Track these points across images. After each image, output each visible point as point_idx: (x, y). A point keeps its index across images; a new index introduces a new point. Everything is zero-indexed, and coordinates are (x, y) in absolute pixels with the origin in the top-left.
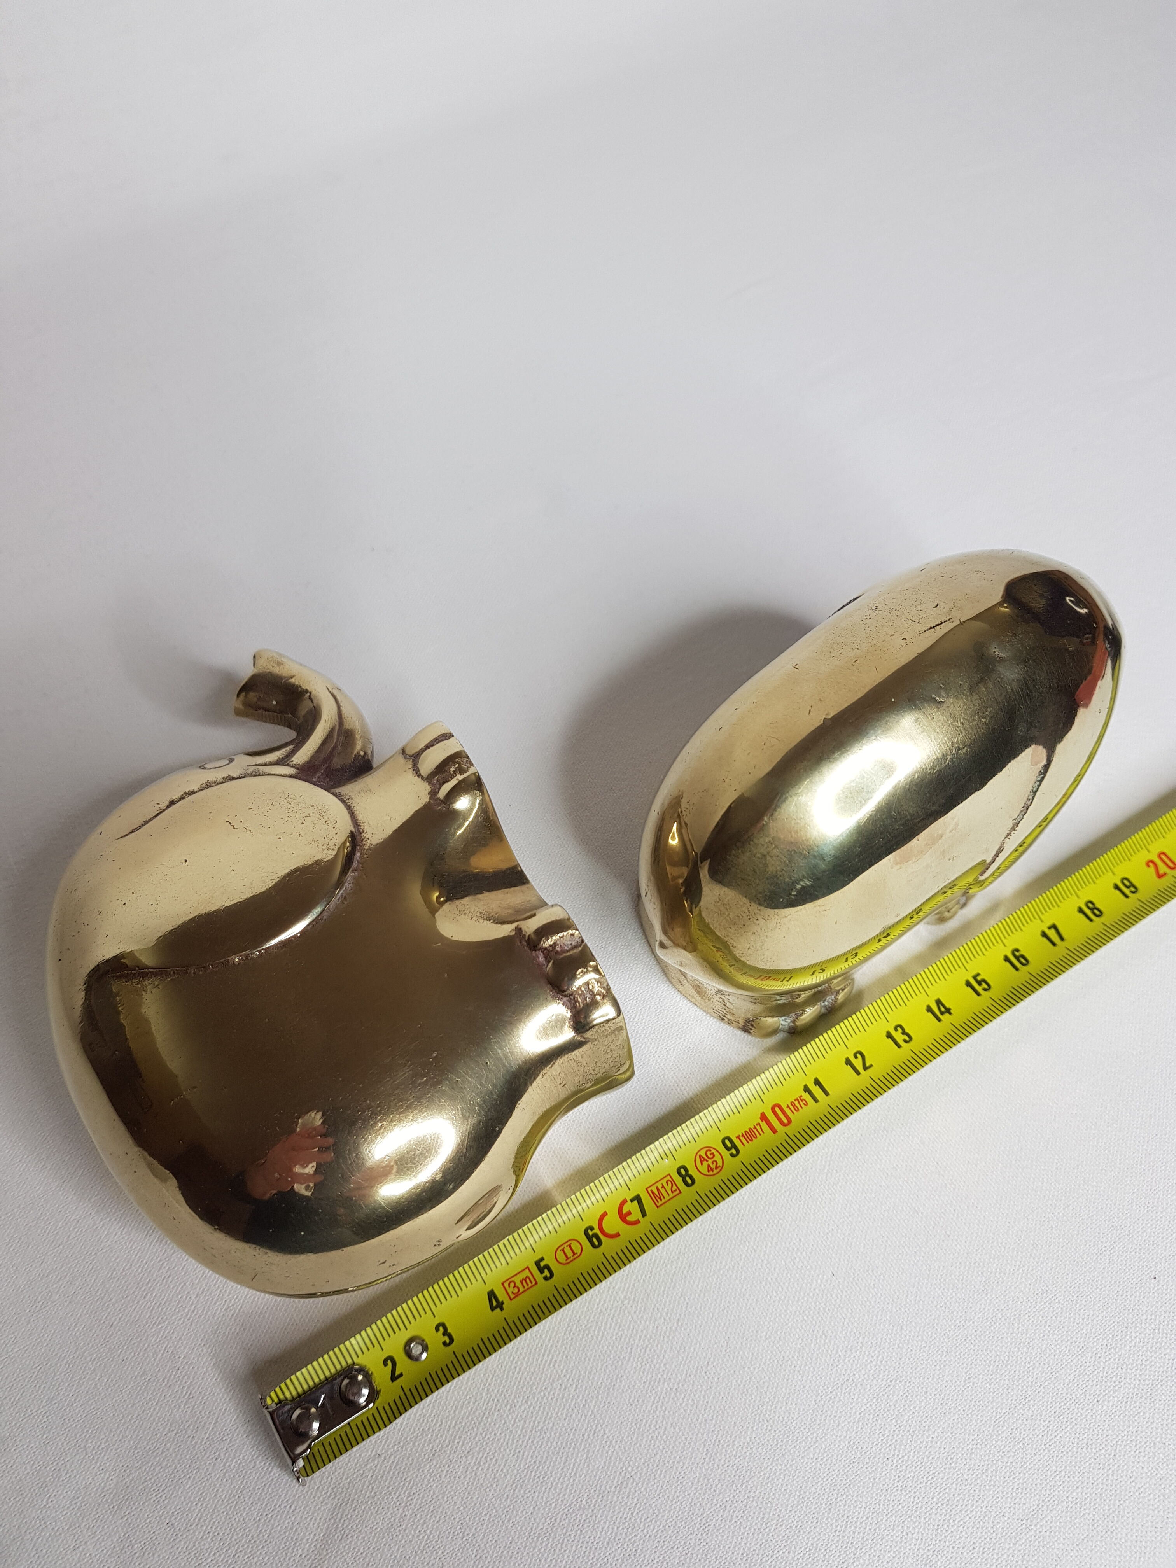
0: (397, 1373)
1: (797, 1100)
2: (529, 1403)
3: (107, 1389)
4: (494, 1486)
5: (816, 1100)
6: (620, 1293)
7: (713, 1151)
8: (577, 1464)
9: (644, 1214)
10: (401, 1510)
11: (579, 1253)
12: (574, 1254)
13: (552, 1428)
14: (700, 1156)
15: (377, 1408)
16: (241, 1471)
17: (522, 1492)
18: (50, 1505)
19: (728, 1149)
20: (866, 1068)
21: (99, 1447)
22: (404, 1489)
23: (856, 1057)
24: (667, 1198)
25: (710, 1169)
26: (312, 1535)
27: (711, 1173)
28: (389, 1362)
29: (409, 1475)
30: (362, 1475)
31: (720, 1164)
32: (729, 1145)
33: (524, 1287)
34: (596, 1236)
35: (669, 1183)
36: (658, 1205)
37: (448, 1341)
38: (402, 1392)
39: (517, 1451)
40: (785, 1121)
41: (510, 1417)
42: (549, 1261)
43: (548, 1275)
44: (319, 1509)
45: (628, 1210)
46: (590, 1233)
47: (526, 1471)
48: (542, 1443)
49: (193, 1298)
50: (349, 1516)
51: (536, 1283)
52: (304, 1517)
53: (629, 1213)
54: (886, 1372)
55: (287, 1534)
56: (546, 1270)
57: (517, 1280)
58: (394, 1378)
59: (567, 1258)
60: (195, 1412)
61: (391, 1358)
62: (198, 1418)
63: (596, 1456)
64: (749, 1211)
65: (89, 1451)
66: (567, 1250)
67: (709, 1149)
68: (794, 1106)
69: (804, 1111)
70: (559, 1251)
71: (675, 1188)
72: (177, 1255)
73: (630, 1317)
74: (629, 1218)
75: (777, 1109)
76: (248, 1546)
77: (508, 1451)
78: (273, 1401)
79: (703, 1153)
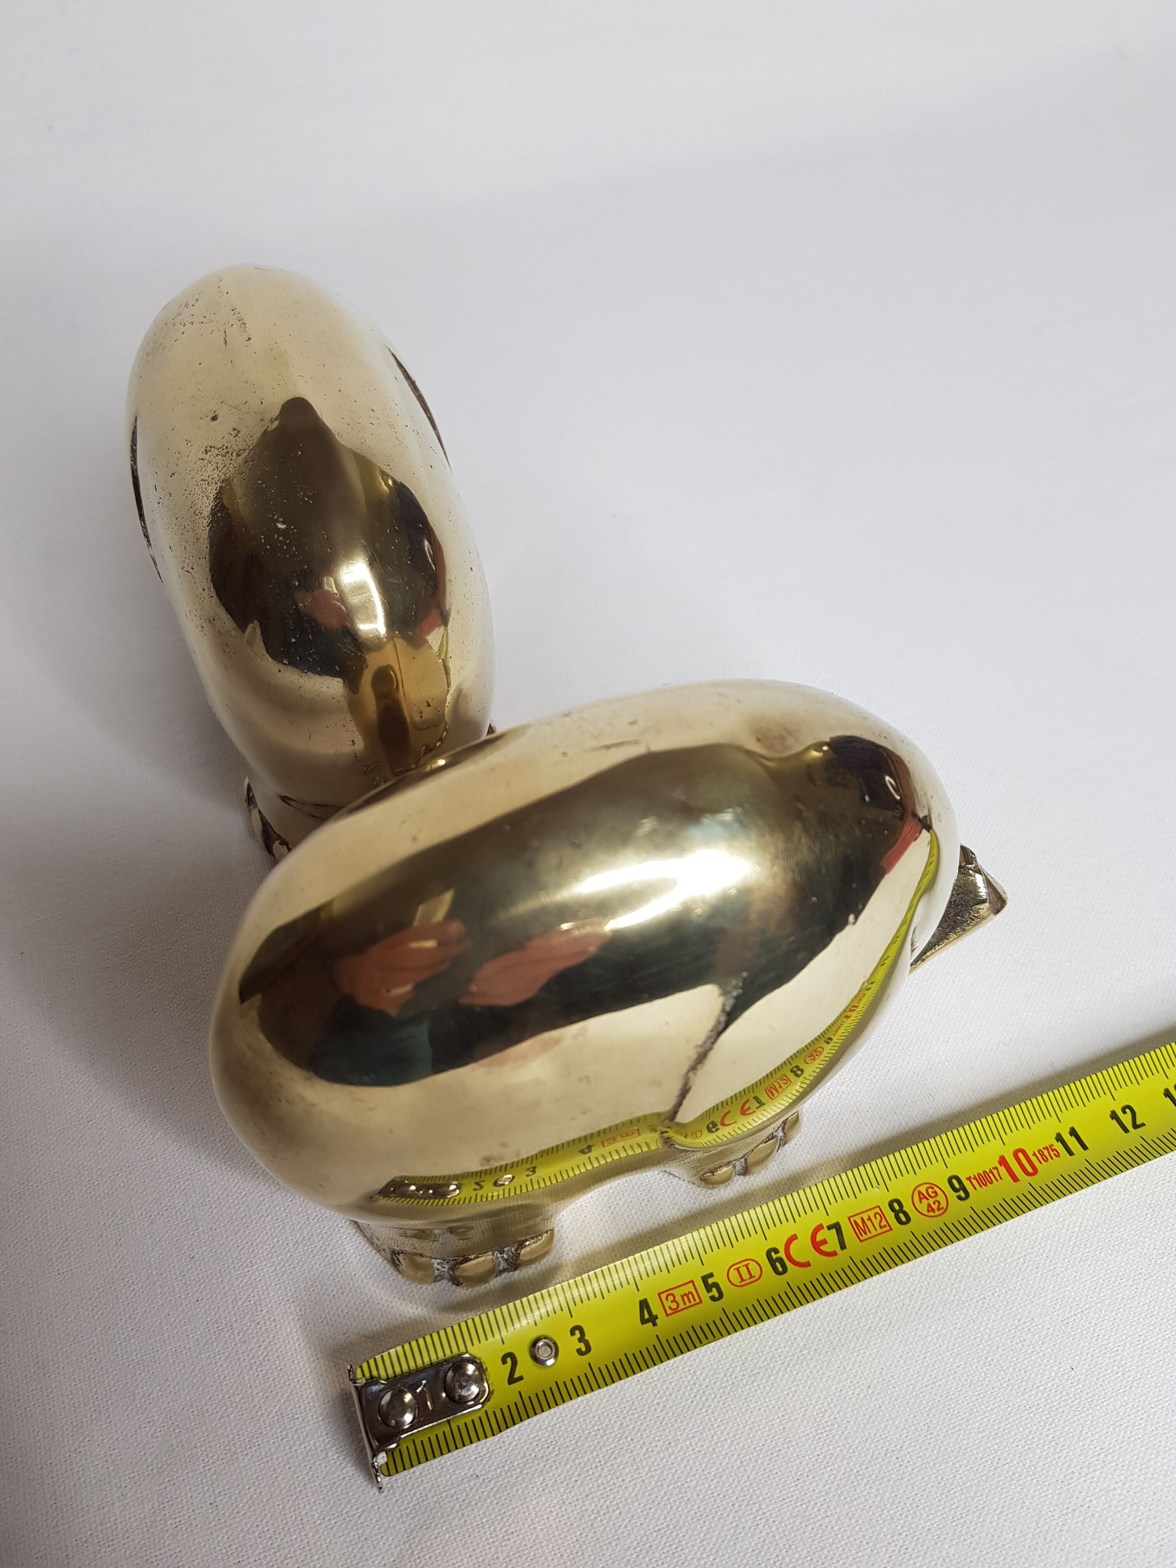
0: (516, 1375)
1: (1045, 1148)
2: (670, 1451)
3: (173, 1330)
4: (614, 1544)
5: (1071, 1153)
6: (799, 1339)
7: (936, 1188)
8: (720, 1540)
9: (843, 1246)
10: (493, 1550)
11: (757, 1277)
12: (751, 1277)
13: (695, 1488)
14: (920, 1193)
15: (486, 1411)
16: (309, 1460)
17: (647, 1559)
18: (81, 1449)
19: (955, 1190)
20: (1136, 1126)
21: (150, 1394)
22: (501, 1525)
23: (1124, 1112)
24: (874, 1232)
25: (930, 1208)
26: (380, 1558)
27: (931, 1214)
28: (509, 1360)
29: (510, 1508)
30: (452, 1497)
31: (943, 1205)
32: (957, 1186)
33: (685, 1304)
34: (780, 1260)
35: (878, 1216)
36: (862, 1238)
37: (584, 1349)
38: (519, 1398)
39: (648, 1507)
40: (1030, 1170)
41: (644, 1463)
42: (719, 1278)
43: (717, 1295)
44: (394, 1526)
45: (822, 1238)
46: (774, 1256)
47: (655, 1534)
48: (680, 1503)
49: (291, 1245)
50: (429, 1544)
51: (701, 1302)
52: (374, 1533)
53: (824, 1242)
54: (1135, 1507)
55: (350, 1549)
56: (714, 1289)
57: (678, 1293)
58: (512, 1380)
59: (742, 1280)
60: (268, 1378)
61: (511, 1355)
62: (270, 1386)
63: (746, 1534)
64: (970, 1273)
65: (137, 1398)
66: (743, 1271)
67: (932, 1186)
68: (1042, 1155)
69: (1054, 1162)
70: (732, 1270)
71: (884, 1223)
72: (281, 1193)
73: (808, 1371)
74: (823, 1248)
75: (1020, 1155)
76: (301, 1554)
77: (636, 1504)
78: (364, 1375)
79: (923, 1189)
